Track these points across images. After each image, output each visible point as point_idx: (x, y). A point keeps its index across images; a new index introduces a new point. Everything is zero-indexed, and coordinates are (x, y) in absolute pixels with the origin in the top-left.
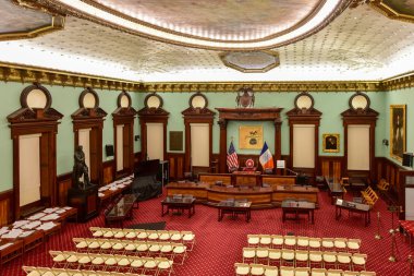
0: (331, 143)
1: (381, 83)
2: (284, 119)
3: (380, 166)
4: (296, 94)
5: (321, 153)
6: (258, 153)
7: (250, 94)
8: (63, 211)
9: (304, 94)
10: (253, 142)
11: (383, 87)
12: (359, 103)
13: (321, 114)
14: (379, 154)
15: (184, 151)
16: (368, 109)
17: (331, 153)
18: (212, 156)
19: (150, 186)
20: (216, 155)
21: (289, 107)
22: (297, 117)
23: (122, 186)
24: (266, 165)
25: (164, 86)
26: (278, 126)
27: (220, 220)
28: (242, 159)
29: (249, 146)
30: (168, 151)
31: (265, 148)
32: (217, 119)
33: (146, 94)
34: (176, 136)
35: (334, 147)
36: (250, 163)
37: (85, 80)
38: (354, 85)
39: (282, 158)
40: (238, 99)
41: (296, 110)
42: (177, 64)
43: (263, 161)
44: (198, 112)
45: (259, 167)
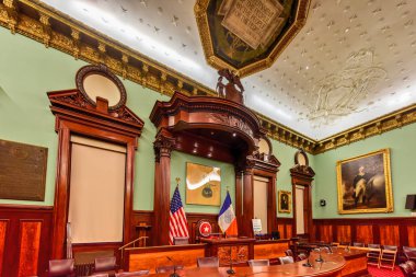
0: (285, 201)
1: (317, 143)
3: (315, 228)
5: (278, 214)
6: (214, 211)
10: (207, 193)
11: (314, 150)
13: (279, 164)
16: (310, 168)
17: (285, 215)
20: (142, 213)
36: (206, 227)
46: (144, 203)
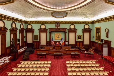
0: (79, 37)
1: (92, 21)
2: (67, 31)
3: (92, 43)
4: (70, 24)
5: (77, 40)
6: (60, 40)
7: (59, 24)
8: (9, 57)
9: (72, 24)
10: (58, 37)
11: (93, 22)
12: (87, 27)
13: (77, 30)
14: (92, 40)
15: (39, 41)
16: (89, 28)
17: (79, 40)
18: (47, 42)
19: (31, 50)
20: (48, 41)
21: (68, 28)
22: (70, 30)
23: (23, 50)
24: (62, 44)
25: (33, 22)
26: (65, 33)
27: (54, 58)
28: (56, 42)
29: (57, 39)
30: (34, 40)
31: (62, 39)
32: (48, 31)
33: (27, 24)
34: (36, 36)
35: (80, 38)
36: (58, 43)
37: (13, 19)
38: (85, 22)
39: (67, 42)
40: (55, 25)
41: (70, 29)
42: (38, 15)
43: (61, 43)
44: (43, 29)
45: (60, 44)
46: (48, 40)
